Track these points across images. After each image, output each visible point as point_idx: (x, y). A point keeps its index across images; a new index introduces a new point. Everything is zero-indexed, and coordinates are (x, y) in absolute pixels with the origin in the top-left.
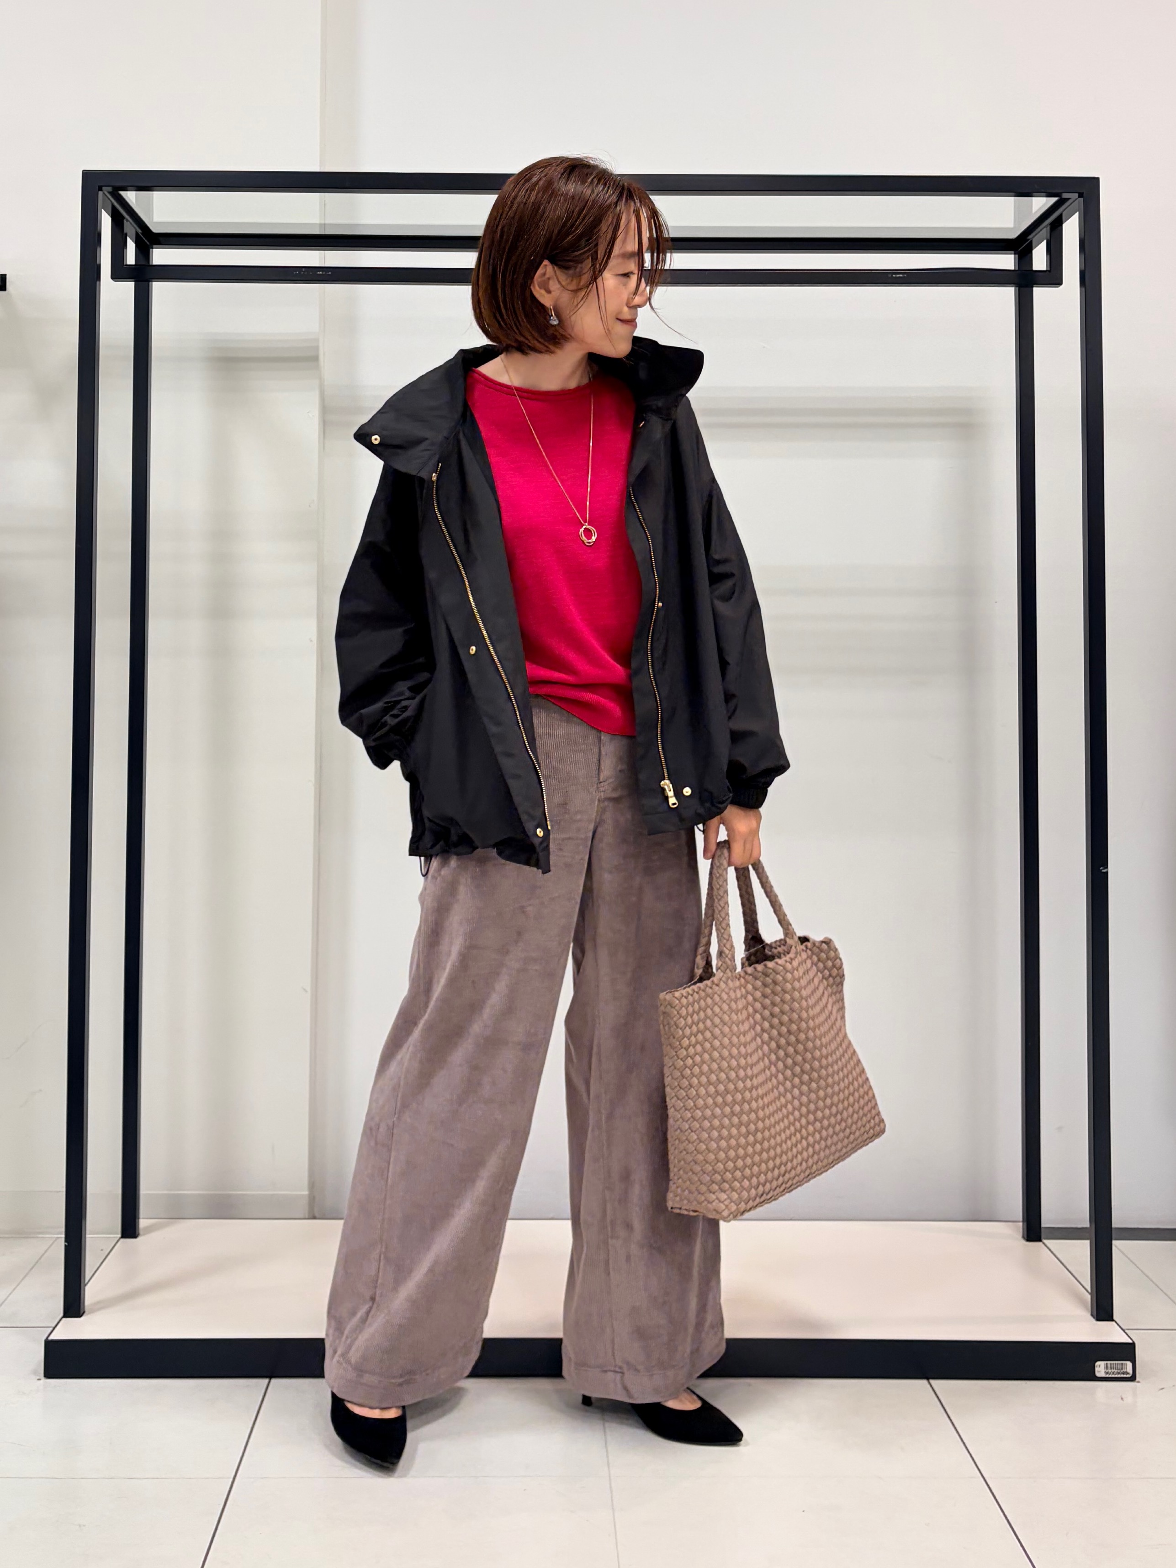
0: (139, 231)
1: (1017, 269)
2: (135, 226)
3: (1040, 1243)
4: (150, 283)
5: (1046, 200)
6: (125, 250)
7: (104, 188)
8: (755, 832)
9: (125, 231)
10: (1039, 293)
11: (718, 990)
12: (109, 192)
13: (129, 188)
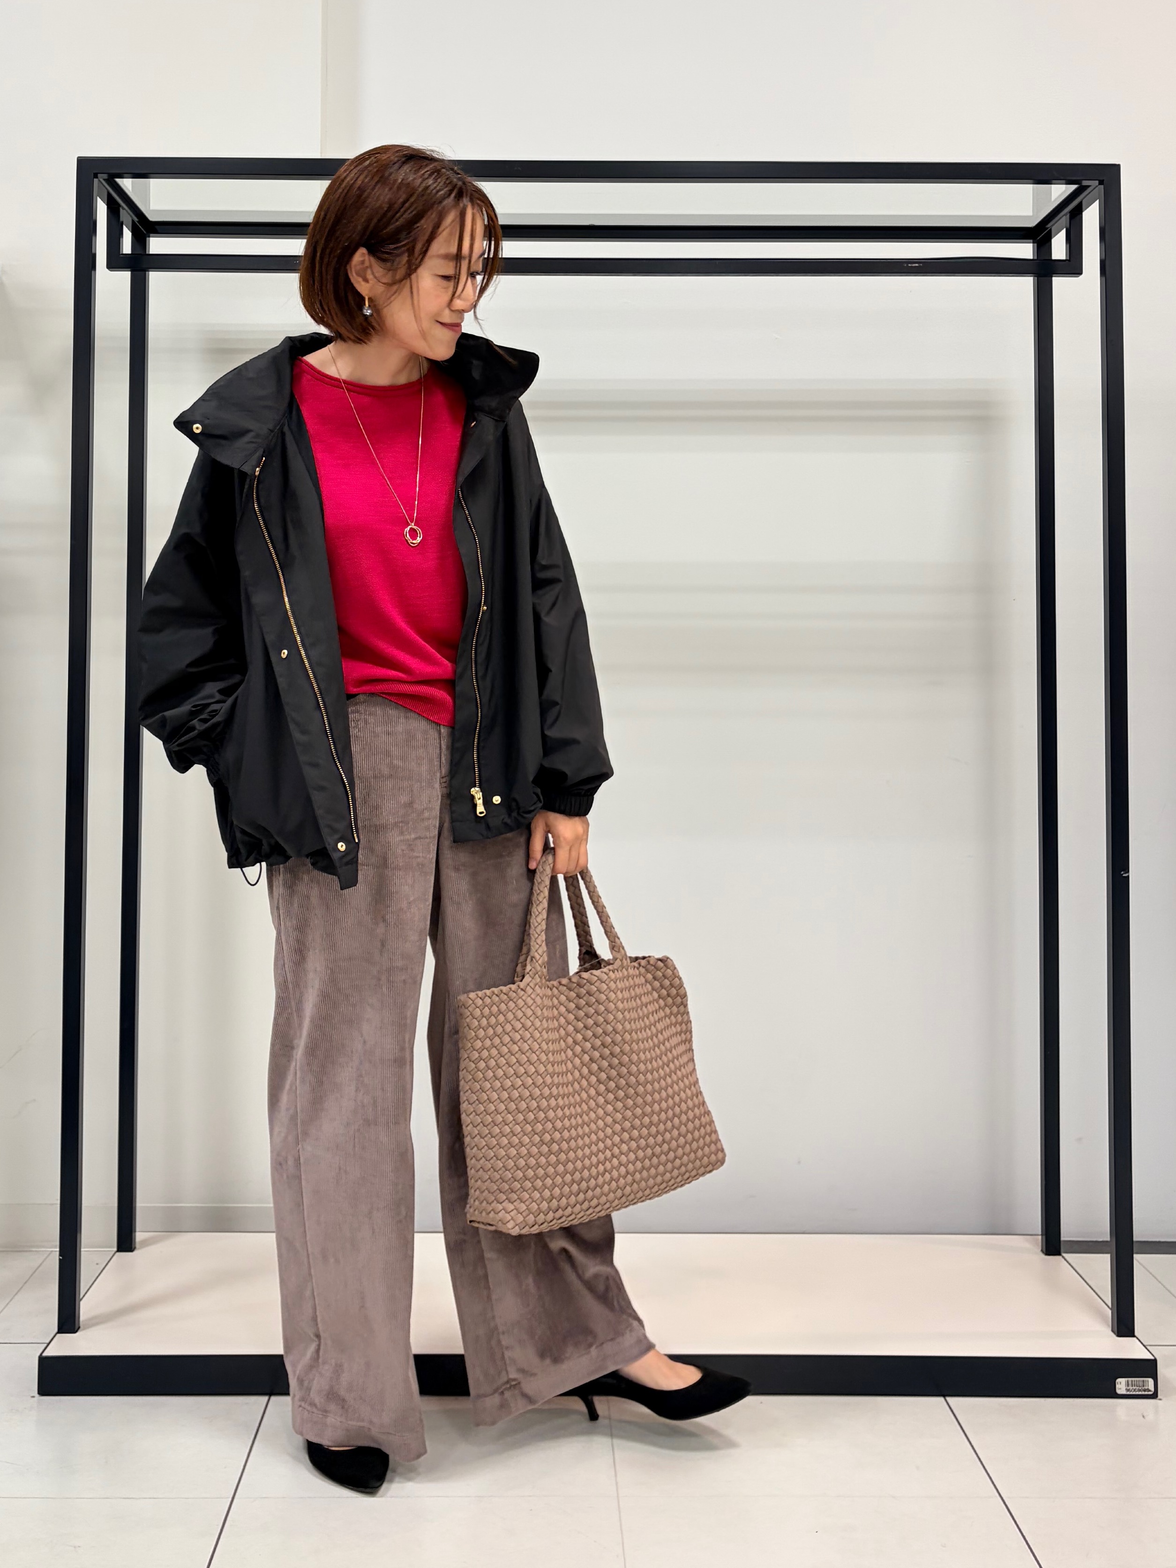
0: (136, 219)
1: (1036, 258)
2: (131, 213)
3: (1060, 1257)
4: (147, 273)
5: (1066, 187)
6: (121, 239)
7: (99, 175)
8: (582, 839)
9: (121, 219)
10: (1059, 283)
11: (523, 995)
12: (104, 180)
13: (125, 175)
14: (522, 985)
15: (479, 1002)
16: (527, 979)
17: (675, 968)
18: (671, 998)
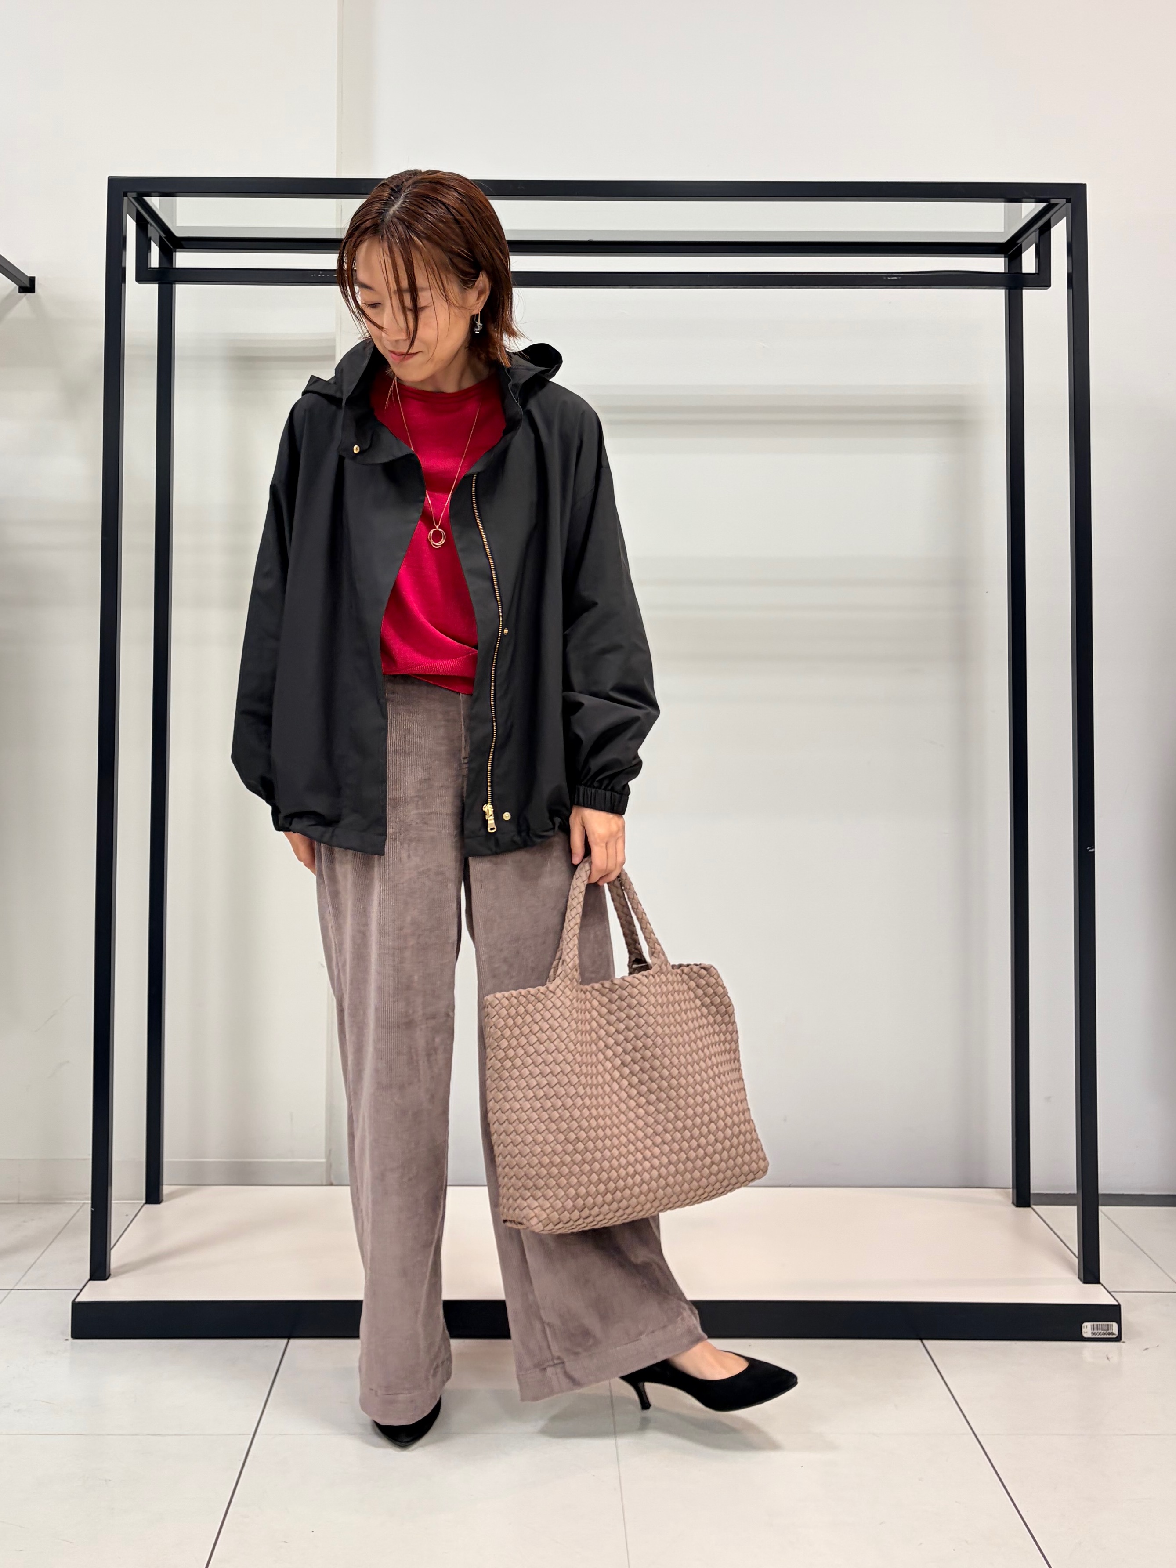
0: (163, 235)
1: (1007, 271)
2: (159, 230)
3: (1030, 1209)
4: (173, 285)
5: (1035, 205)
6: (149, 254)
7: (128, 194)
8: (617, 836)
9: (149, 235)
11: (552, 997)
12: (134, 198)
13: (153, 194)
14: (552, 986)
15: (506, 1002)
16: (558, 981)
17: (719, 977)
18: (715, 1006)
